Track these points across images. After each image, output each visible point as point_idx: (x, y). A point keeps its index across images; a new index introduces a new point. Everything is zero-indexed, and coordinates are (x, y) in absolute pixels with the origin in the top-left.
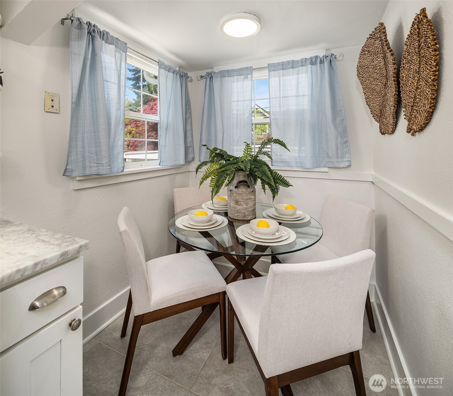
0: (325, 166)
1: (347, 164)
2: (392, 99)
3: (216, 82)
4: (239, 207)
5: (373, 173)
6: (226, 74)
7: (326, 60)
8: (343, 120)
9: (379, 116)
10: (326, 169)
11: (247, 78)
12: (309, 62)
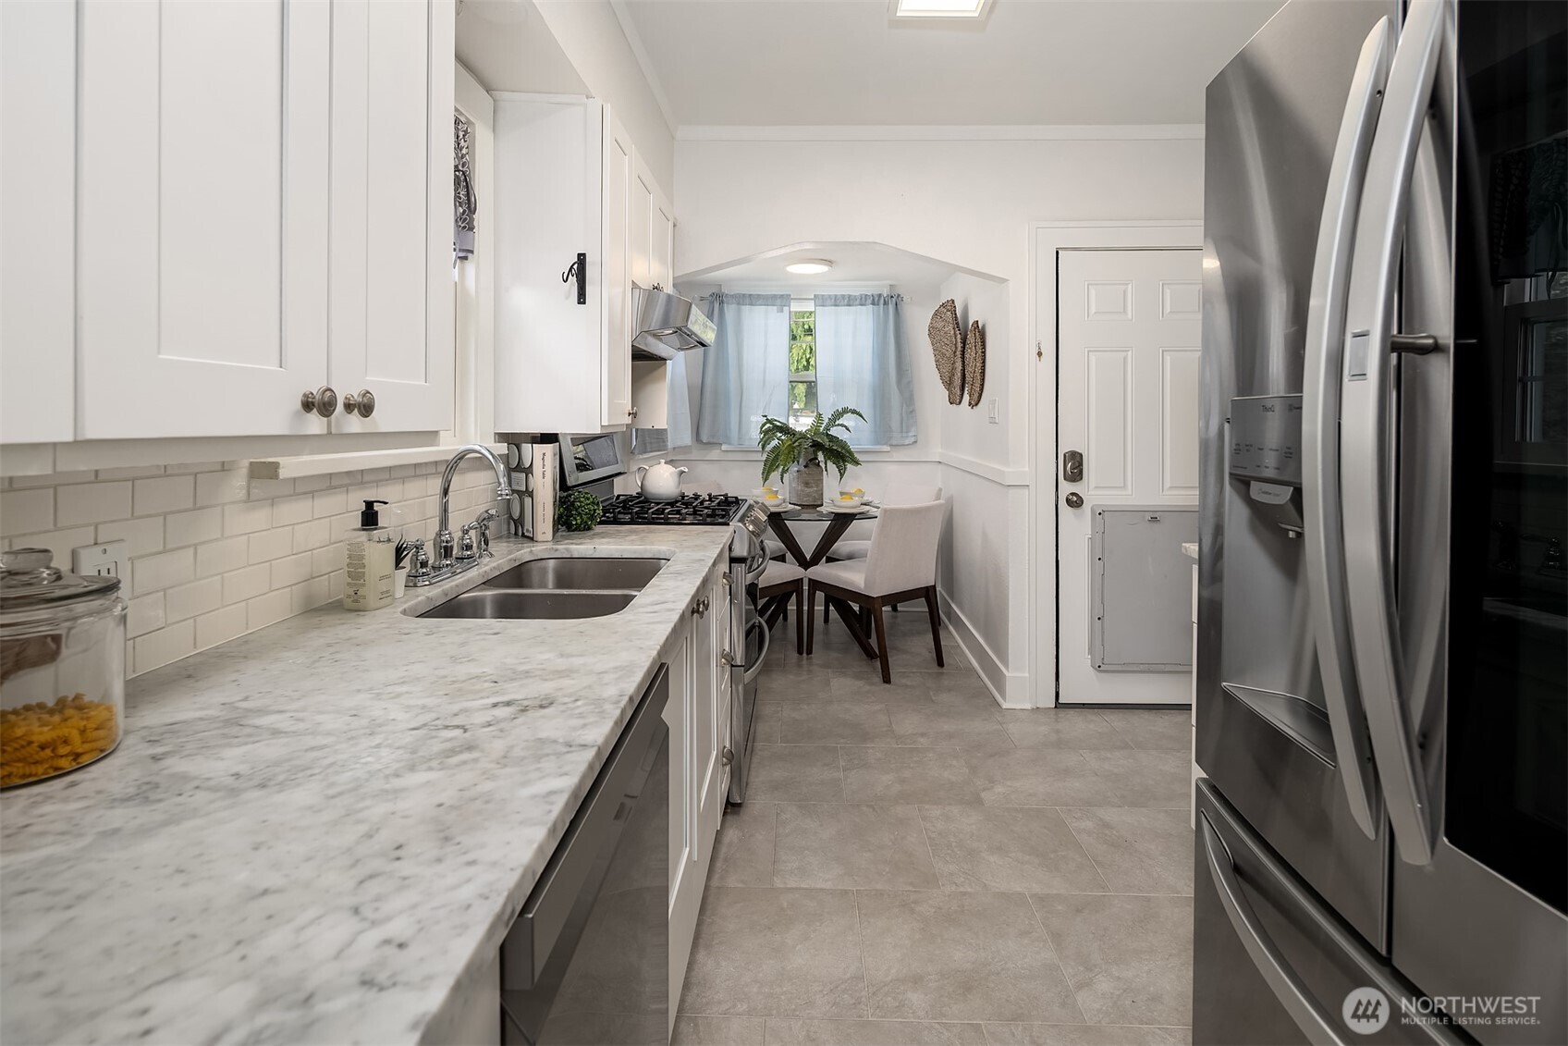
0: (886, 444)
1: (913, 439)
2: (959, 374)
3: (730, 311)
4: (808, 490)
5: (940, 450)
6: (747, 301)
7: (892, 301)
8: (909, 382)
9: (948, 384)
10: (888, 448)
11: (782, 311)
12: (870, 301)
